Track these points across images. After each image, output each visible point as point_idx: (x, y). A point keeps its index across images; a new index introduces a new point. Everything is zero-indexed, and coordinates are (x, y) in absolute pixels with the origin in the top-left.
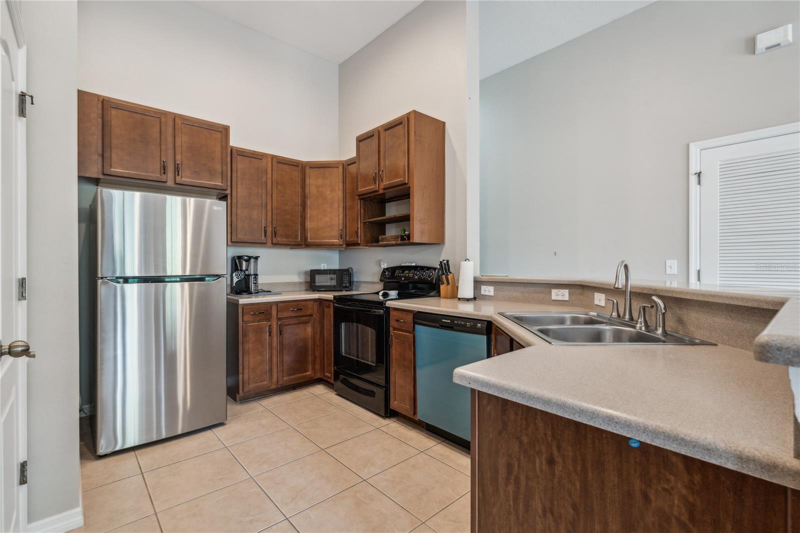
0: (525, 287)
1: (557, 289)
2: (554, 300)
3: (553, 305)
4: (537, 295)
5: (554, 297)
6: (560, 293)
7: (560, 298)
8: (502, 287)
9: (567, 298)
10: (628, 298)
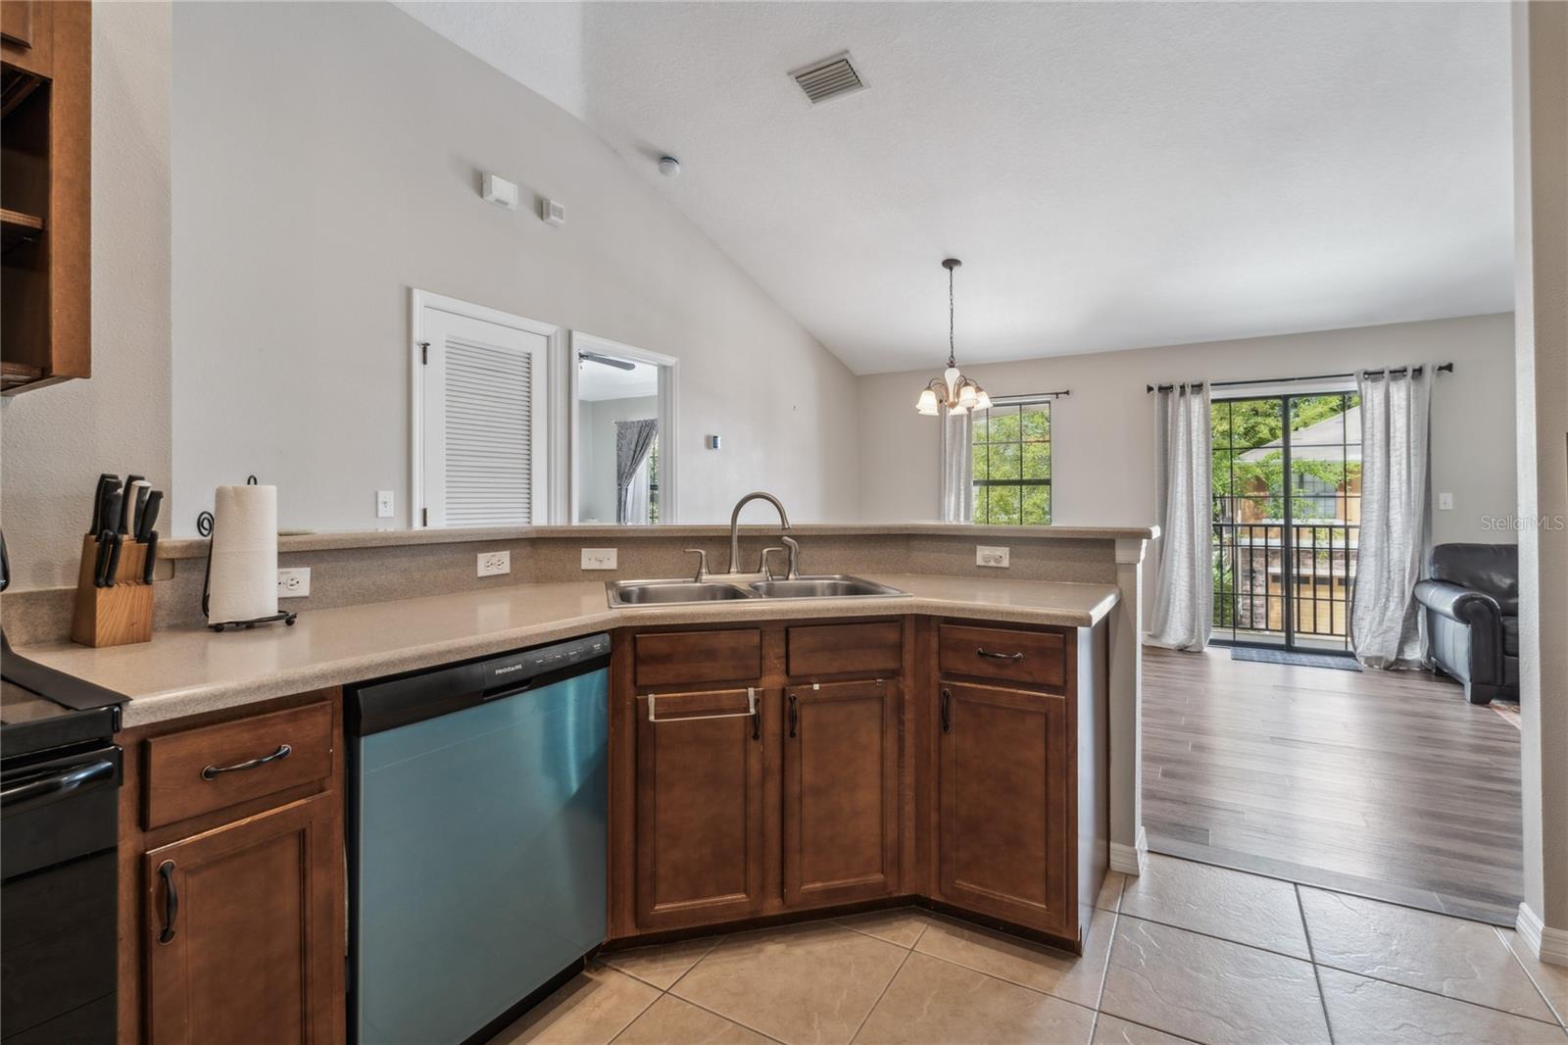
0: (413, 555)
1: (488, 552)
2: (481, 578)
3: (478, 589)
4: (444, 571)
5: (482, 571)
6: (494, 560)
7: (494, 571)
8: (342, 564)
9: (506, 569)
10: (735, 543)
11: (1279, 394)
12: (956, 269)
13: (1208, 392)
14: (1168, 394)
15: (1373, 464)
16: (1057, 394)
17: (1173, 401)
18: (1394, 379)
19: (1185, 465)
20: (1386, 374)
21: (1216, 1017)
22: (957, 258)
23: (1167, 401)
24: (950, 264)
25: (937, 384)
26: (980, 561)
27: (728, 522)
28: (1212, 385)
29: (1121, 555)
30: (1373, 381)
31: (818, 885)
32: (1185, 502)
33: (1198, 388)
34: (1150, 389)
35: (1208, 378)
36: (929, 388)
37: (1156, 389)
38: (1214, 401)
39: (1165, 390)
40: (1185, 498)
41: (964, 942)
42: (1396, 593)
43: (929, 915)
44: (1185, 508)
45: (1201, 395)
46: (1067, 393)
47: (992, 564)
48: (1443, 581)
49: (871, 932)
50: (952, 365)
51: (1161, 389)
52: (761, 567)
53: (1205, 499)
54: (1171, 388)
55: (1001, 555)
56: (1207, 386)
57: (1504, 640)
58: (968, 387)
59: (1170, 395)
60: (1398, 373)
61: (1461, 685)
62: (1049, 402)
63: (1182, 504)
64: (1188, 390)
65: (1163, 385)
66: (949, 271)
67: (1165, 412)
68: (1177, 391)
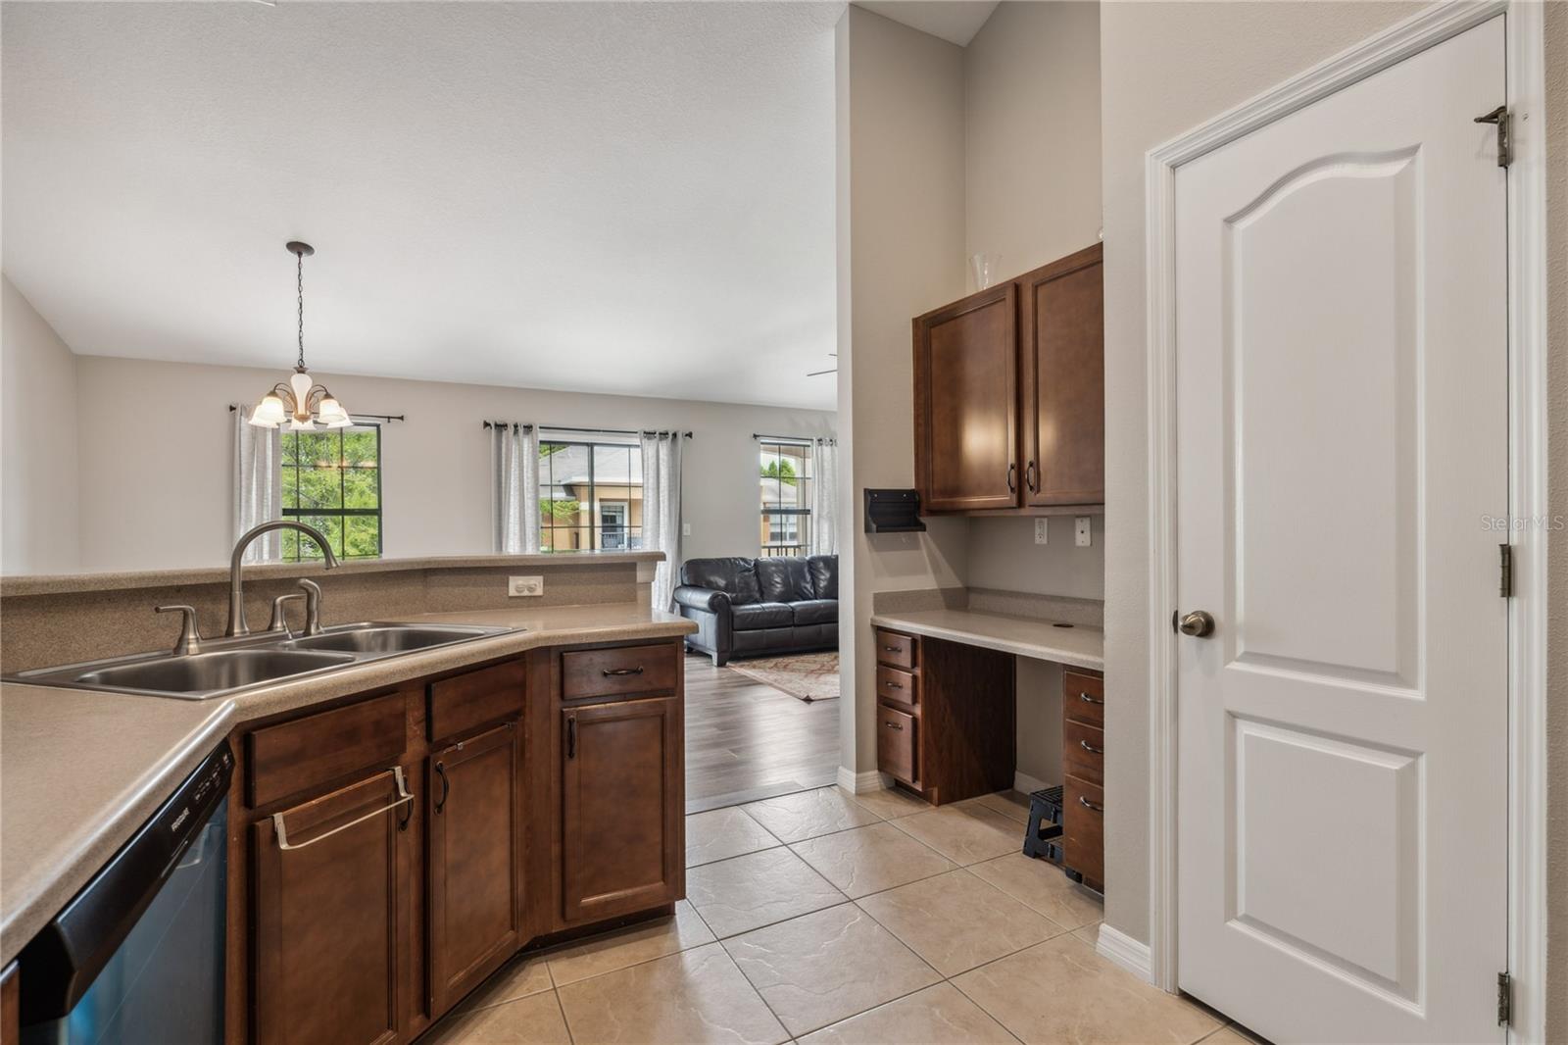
10: (238, 593)
11: (586, 441)
12: (305, 257)
13: (537, 434)
14: (501, 431)
15: (648, 502)
16: (389, 418)
17: (507, 438)
18: (661, 439)
19: (518, 497)
20: (657, 435)
21: (776, 902)
22: (309, 244)
23: (501, 436)
24: (299, 248)
25: (279, 390)
26: (512, 592)
27: (225, 564)
28: (541, 428)
29: (641, 576)
30: (649, 439)
31: (461, 974)
32: (517, 532)
33: (529, 428)
34: (487, 425)
35: (537, 420)
36: (273, 393)
37: (493, 426)
38: (542, 442)
39: (501, 427)
40: (517, 528)
41: (589, 956)
42: (663, 598)
43: (538, 955)
44: (517, 537)
45: (530, 436)
46: (402, 418)
47: (526, 593)
48: (696, 585)
49: (505, 999)
50: (301, 370)
51: (496, 425)
52: (273, 621)
53: (534, 530)
54: (505, 426)
55: (536, 584)
56: (536, 428)
57: (733, 620)
58: (332, 401)
59: (504, 433)
60: (664, 435)
61: (710, 656)
62: (378, 426)
63: (515, 534)
64: (521, 430)
65: (498, 423)
66: (296, 256)
67: (499, 448)
68: (511, 429)
